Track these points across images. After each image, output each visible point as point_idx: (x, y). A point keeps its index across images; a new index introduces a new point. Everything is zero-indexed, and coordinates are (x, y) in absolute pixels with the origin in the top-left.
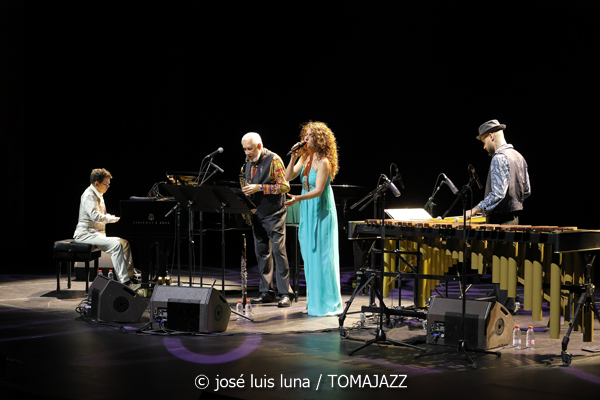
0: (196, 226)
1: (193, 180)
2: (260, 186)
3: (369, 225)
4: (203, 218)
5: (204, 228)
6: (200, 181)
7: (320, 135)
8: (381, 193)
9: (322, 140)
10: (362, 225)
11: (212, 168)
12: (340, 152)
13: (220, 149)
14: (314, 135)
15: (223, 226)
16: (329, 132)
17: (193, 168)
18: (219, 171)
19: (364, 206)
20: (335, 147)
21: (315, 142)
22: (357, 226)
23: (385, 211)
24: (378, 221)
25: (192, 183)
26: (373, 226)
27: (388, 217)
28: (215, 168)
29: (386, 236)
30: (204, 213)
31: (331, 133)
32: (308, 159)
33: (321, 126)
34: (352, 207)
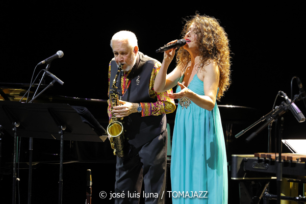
0: (24, 157)
1: (21, 94)
2: (137, 105)
3: (260, 161)
4: (34, 146)
5: (34, 160)
6: (31, 96)
7: (208, 32)
8: (277, 116)
9: (209, 39)
10: (250, 160)
11: (48, 79)
12: (233, 60)
13: (60, 53)
14: (199, 31)
15: (61, 158)
16: (220, 30)
17: (22, 78)
18: (57, 83)
19: (253, 134)
20: (227, 52)
21: (200, 41)
22: (244, 161)
23: (283, 141)
24: (273, 156)
25: (20, 99)
26: (266, 162)
27: (287, 149)
28: (52, 79)
29: (284, 176)
30: (34, 140)
31: (224, 33)
32: (190, 65)
33: (210, 22)
34: (237, 136)
